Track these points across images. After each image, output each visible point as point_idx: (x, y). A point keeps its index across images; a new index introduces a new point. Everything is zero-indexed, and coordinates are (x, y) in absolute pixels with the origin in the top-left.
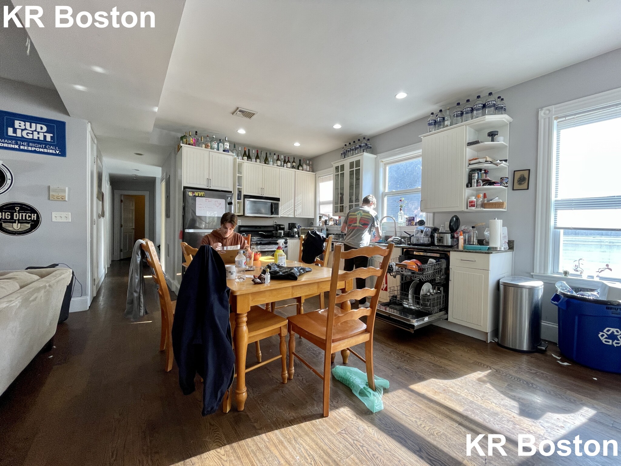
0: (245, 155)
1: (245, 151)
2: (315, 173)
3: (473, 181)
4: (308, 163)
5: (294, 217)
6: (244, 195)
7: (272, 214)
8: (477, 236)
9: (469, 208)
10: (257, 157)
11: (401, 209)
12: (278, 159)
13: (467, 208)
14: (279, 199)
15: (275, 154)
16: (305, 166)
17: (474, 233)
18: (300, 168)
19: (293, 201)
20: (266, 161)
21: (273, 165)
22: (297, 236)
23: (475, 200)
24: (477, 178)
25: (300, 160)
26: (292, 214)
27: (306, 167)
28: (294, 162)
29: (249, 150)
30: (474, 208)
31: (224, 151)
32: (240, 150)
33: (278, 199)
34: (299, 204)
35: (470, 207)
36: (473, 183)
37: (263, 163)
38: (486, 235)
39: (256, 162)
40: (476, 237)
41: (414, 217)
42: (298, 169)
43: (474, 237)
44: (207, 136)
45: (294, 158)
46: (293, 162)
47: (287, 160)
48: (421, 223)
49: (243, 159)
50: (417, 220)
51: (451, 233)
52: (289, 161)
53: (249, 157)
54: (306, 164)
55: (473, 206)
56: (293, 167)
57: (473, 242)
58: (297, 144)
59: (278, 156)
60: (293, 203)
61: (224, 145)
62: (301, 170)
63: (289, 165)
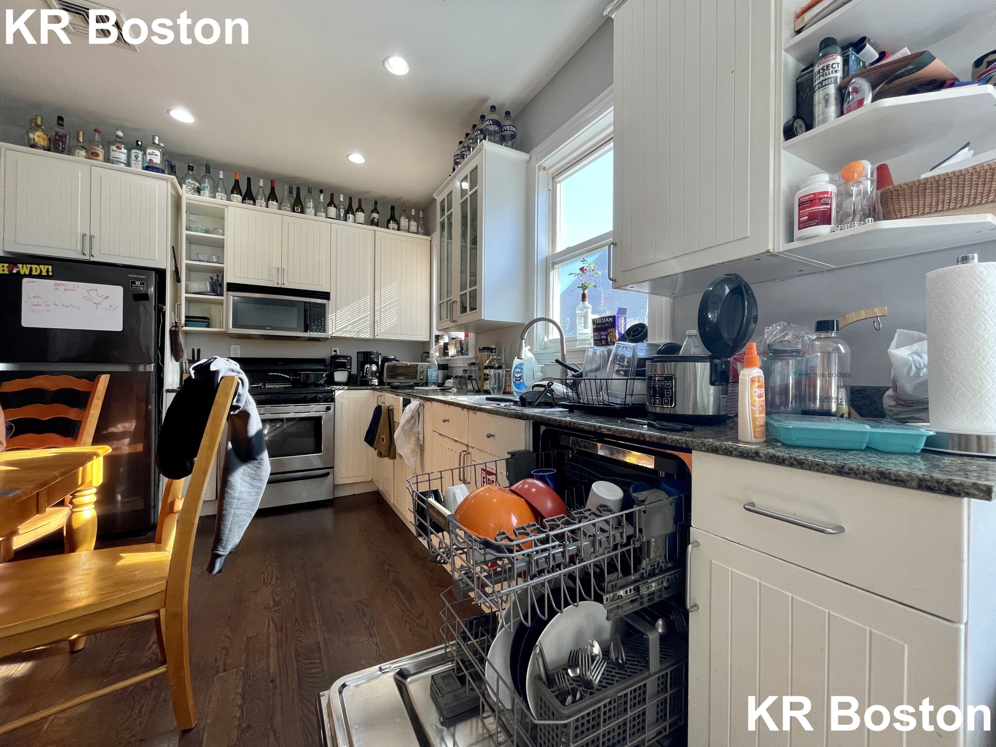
0: (236, 189)
1: (237, 182)
2: (428, 238)
3: (818, 96)
4: (413, 213)
5: (372, 337)
6: (228, 284)
7: (306, 331)
8: (848, 370)
9: (797, 233)
10: (272, 196)
11: (584, 297)
12: (331, 203)
13: (790, 238)
14: (328, 294)
15: (321, 191)
16: (404, 222)
17: (827, 355)
18: (392, 225)
19: (369, 298)
20: (298, 206)
21: (316, 215)
22: (375, 381)
23: (832, 188)
24: (839, 75)
25: (393, 208)
26: (368, 330)
27: (407, 224)
28: (375, 210)
29: (249, 179)
30: (823, 230)
31: (147, 168)
32: (221, 177)
33: (326, 296)
34: (385, 306)
35: (803, 225)
36: (818, 109)
37: (285, 210)
38: (906, 362)
39: (267, 206)
40: (841, 375)
41: (614, 317)
42: (388, 228)
43: (826, 377)
44: (96, 131)
45: (376, 203)
46: (372, 212)
47: (355, 206)
48: (638, 333)
49: (229, 199)
50: (625, 324)
51: (710, 359)
52: (360, 209)
53: (249, 196)
54: (409, 218)
55: (825, 218)
56: (372, 223)
57: (826, 398)
58: (357, 158)
59: (332, 196)
60: (369, 305)
61: (145, 154)
62: (393, 229)
63: (361, 216)
